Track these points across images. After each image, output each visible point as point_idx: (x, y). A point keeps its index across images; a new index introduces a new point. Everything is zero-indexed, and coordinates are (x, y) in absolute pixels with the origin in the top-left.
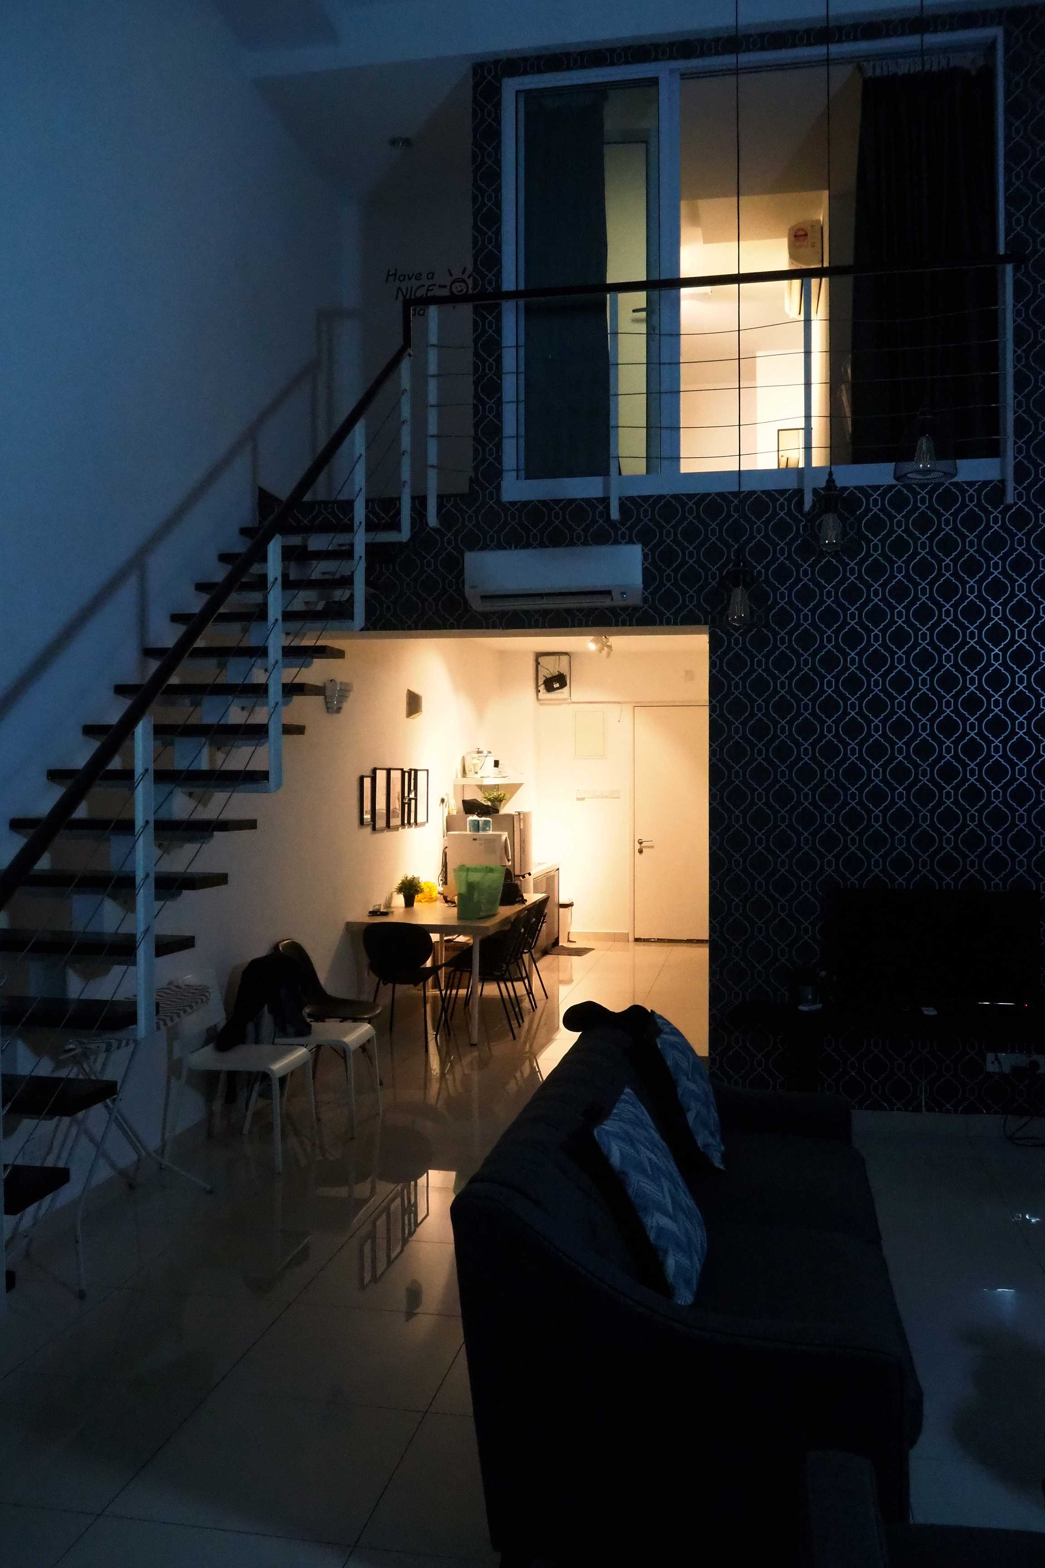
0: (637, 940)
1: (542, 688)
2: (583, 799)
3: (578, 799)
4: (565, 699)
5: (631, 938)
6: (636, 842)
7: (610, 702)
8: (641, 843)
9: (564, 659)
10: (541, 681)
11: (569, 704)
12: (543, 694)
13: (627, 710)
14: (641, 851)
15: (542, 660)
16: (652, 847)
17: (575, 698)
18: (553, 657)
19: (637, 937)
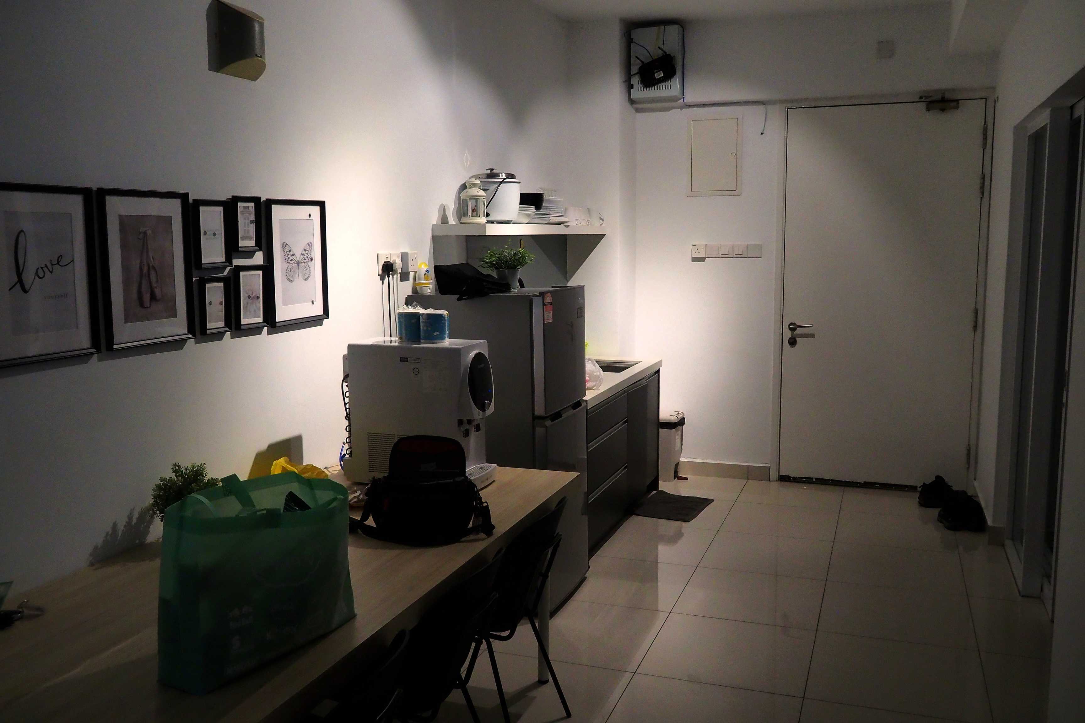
0: (783, 479)
1: (636, 81)
2: (702, 260)
3: (695, 260)
4: (674, 99)
5: (774, 475)
6: (786, 330)
7: (747, 103)
8: (794, 329)
9: (673, 31)
10: (634, 70)
11: (681, 108)
12: (639, 93)
13: (776, 113)
14: (793, 342)
15: (638, 34)
16: (812, 336)
17: (690, 98)
18: (654, 30)
19: (783, 473)
